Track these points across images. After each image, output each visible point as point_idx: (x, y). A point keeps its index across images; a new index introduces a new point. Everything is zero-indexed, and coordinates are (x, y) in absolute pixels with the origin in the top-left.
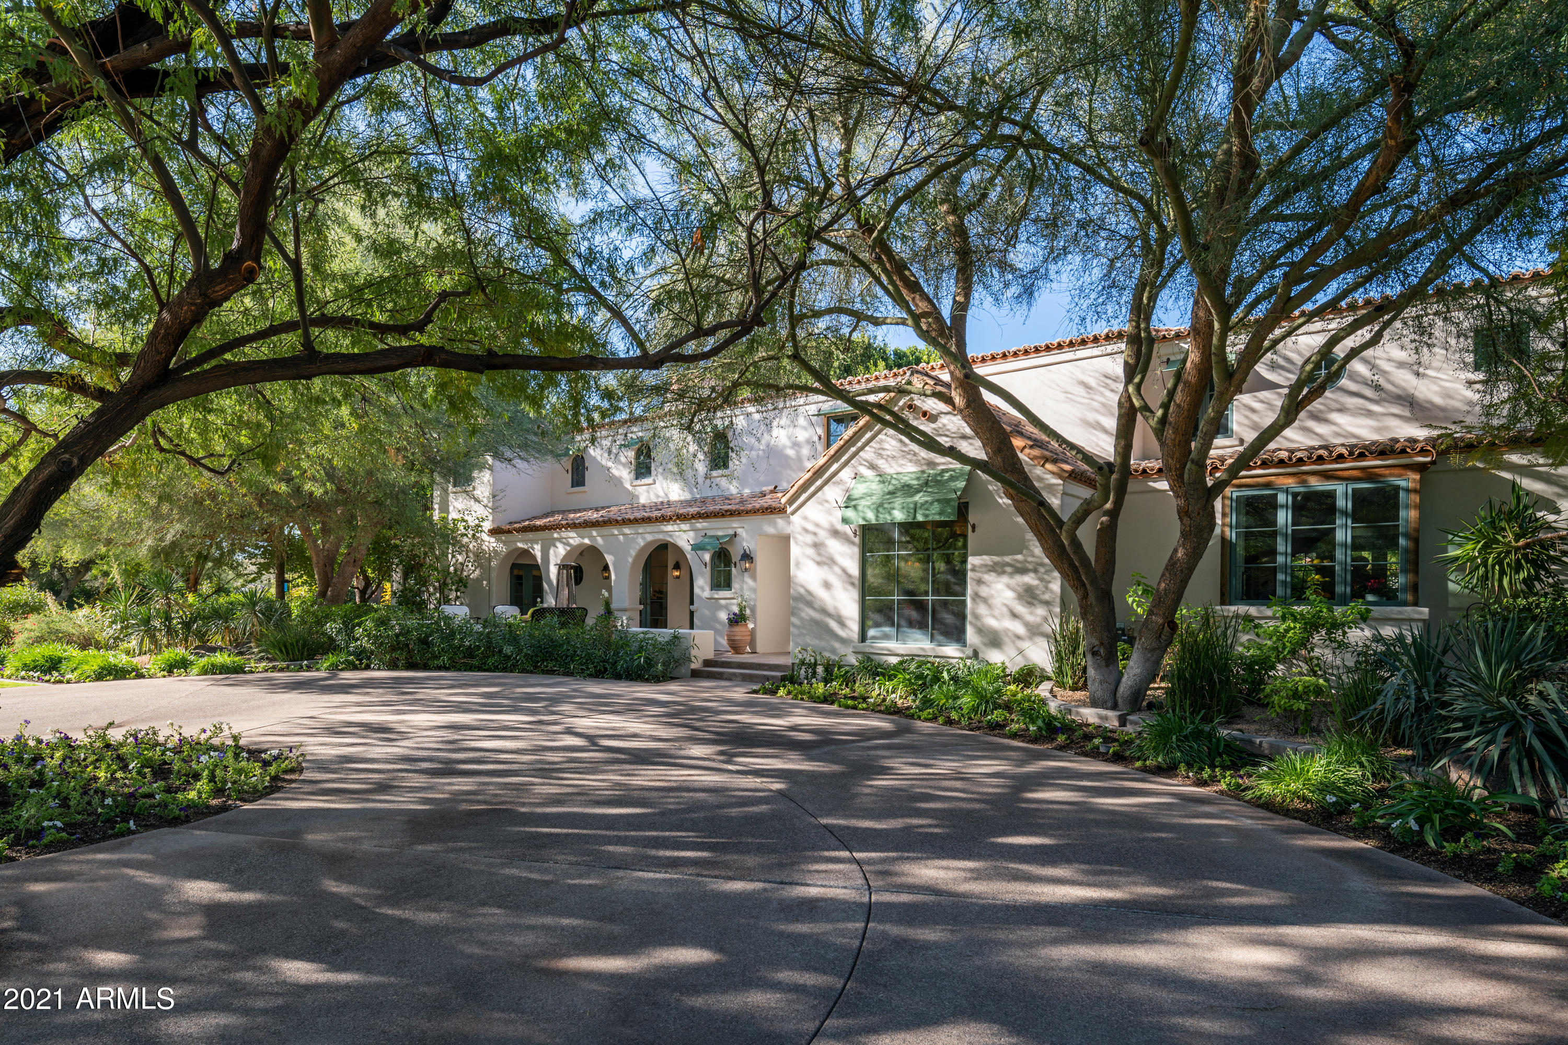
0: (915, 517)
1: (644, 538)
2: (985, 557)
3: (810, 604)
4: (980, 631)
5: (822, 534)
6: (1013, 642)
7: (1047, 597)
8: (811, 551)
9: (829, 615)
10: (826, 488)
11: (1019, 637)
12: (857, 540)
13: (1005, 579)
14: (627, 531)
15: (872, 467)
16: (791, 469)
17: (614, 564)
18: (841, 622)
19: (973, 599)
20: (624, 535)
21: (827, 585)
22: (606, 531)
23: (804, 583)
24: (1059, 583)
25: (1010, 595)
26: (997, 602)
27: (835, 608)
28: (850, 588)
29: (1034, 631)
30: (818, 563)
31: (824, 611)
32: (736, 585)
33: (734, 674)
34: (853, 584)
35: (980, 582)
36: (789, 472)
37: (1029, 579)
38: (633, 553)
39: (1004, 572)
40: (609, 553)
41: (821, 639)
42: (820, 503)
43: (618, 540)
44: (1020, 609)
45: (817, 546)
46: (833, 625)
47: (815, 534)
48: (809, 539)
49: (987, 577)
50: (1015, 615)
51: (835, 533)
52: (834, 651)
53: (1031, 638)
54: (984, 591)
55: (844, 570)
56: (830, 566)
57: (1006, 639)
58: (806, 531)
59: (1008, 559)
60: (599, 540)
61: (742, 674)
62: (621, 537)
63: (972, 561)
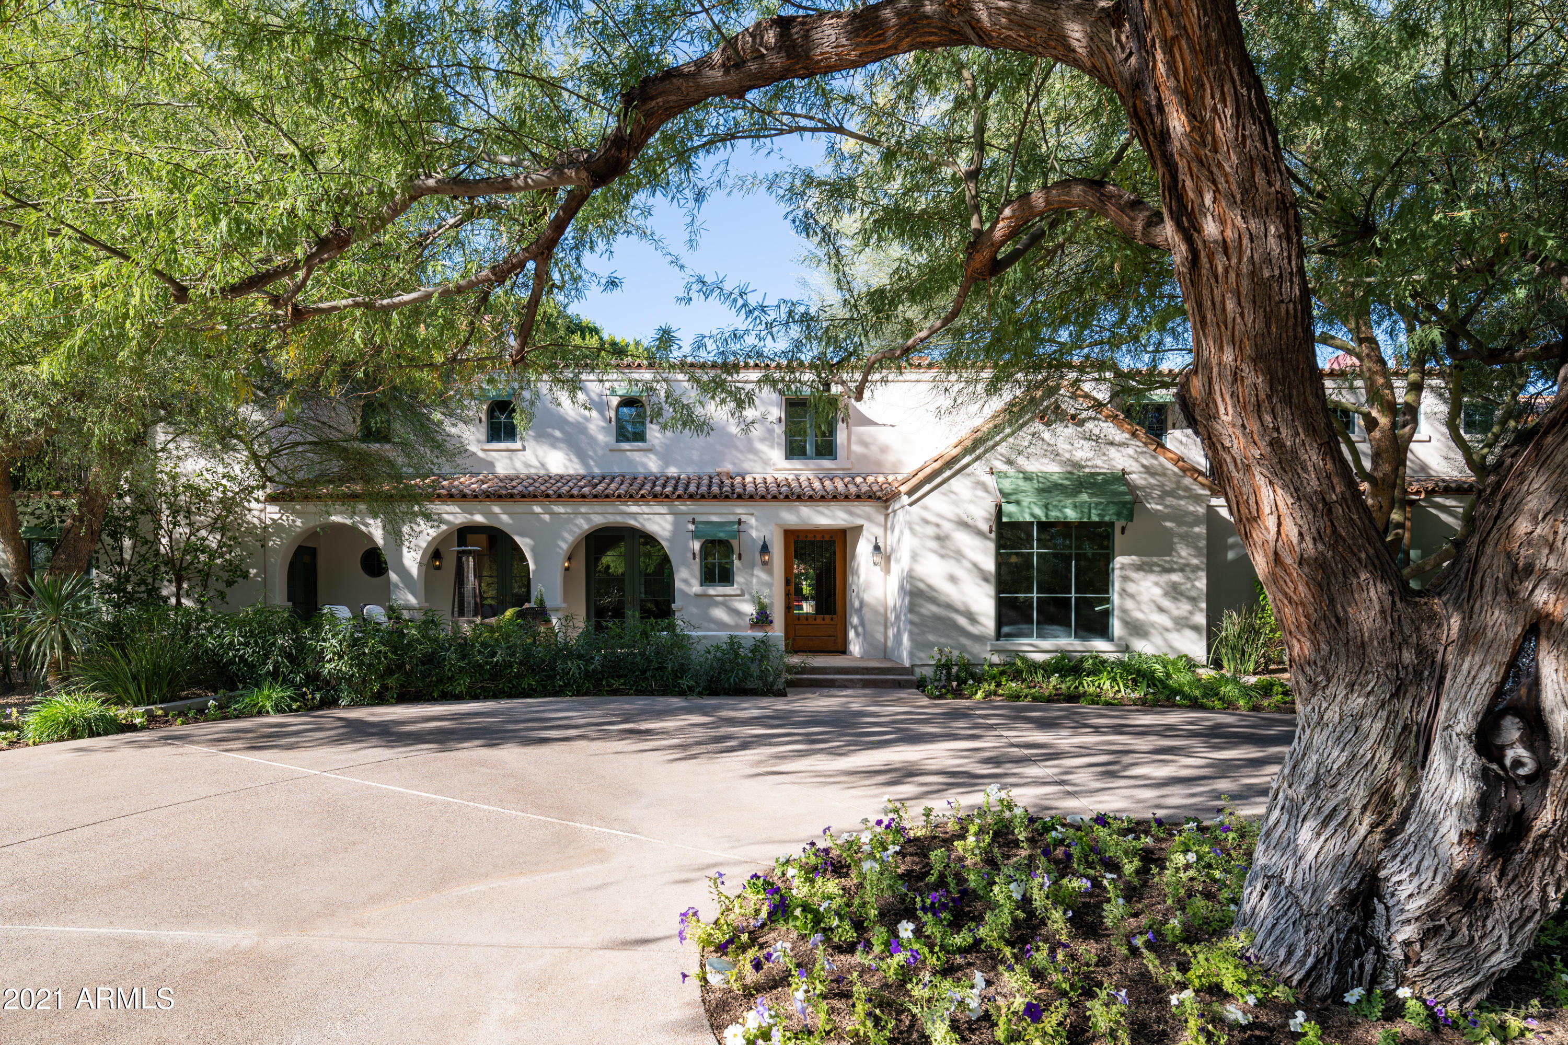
0: (1090, 517)
1: (588, 520)
2: (1134, 557)
3: (934, 601)
4: (1126, 623)
5: (947, 527)
6: (1161, 634)
7: (1193, 594)
8: (934, 545)
9: (957, 611)
10: (952, 481)
11: (1167, 630)
12: (993, 535)
13: (1153, 578)
14: (559, 509)
15: (1010, 462)
16: (737, 449)
17: (534, 550)
18: (971, 617)
19: (1120, 595)
20: (552, 514)
21: (953, 579)
22: (519, 507)
23: (924, 577)
24: (1204, 581)
25: (1157, 591)
26: (1145, 597)
27: (964, 603)
28: (983, 584)
29: (1182, 623)
30: (942, 556)
31: (949, 607)
32: (739, 579)
33: (851, 680)
34: (986, 580)
35: (1125, 579)
36: (735, 453)
37: (1175, 577)
38: (570, 538)
39: (1152, 571)
40: (522, 535)
41: (948, 637)
42: (944, 494)
43: (543, 521)
44: (1166, 603)
45: (941, 539)
46: (962, 621)
47: (938, 525)
48: (931, 531)
49: (1134, 575)
50: (1161, 610)
51: (964, 525)
52: (963, 649)
53: (1178, 630)
54: (1131, 588)
55: (975, 566)
56: (958, 560)
57: (1153, 631)
58: (926, 522)
59: (1155, 559)
60: (505, 518)
61: (861, 680)
62: (547, 517)
63: (1119, 561)
